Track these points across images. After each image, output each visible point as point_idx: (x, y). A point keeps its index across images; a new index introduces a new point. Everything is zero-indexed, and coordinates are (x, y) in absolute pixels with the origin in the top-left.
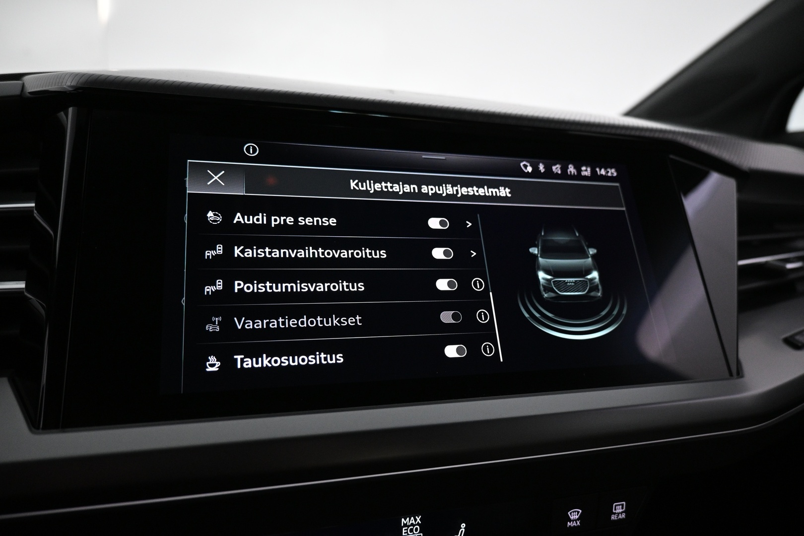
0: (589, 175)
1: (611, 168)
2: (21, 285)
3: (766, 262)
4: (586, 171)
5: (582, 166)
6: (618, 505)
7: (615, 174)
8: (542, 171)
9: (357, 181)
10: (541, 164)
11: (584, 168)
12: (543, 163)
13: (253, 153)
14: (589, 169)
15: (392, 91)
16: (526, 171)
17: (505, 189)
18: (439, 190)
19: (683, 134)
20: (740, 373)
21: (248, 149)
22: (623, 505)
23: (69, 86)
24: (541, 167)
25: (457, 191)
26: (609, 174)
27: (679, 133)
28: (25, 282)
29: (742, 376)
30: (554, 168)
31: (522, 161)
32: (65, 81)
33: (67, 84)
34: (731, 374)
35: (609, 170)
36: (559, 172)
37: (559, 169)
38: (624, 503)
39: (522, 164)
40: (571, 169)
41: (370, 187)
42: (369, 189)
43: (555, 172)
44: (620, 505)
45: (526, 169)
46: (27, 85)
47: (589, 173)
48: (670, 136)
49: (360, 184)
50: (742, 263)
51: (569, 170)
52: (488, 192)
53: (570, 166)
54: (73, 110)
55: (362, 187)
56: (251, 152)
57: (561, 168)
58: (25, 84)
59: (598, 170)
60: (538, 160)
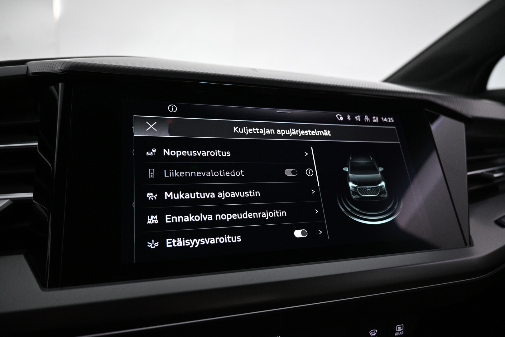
0: (377, 122)
1: (390, 118)
2: (30, 195)
3: (482, 173)
4: (376, 120)
5: (373, 116)
6: (399, 326)
7: (393, 121)
8: (349, 120)
9: (237, 127)
10: (348, 115)
11: (374, 118)
12: (350, 115)
13: (174, 111)
14: (377, 118)
16: (340, 120)
17: (327, 131)
18: (288, 132)
20: (471, 244)
21: (170, 108)
22: (402, 326)
23: (60, 70)
24: (349, 117)
25: (298, 132)
26: (389, 121)
27: (430, 95)
28: (33, 193)
29: (473, 245)
30: (356, 118)
31: (337, 114)
32: (54, 66)
33: (58, 68)
34: (466, 245)
35: (389, 118)
36: (360, 120)
37: (359, 118)
38: (403, 325)
39: (337, 116)
40: (367, 118)
41: (246, 131)
42: (245, 132)
43: (357, 120)
44: (400, 326)
45: (340, 118)
46: (30, 68)
47: (377, 121)
48: (425, 97)
49: (239, 129)
50: (469, 173)
51: (365, 119)
52: (317, 133)
53: (366, 116)
54: (61, 84)
55: (241, 131)
56: (173, 110)
57: (360, 118)
58: (29, 67)
59: (382, 118)
60: (346, 113)
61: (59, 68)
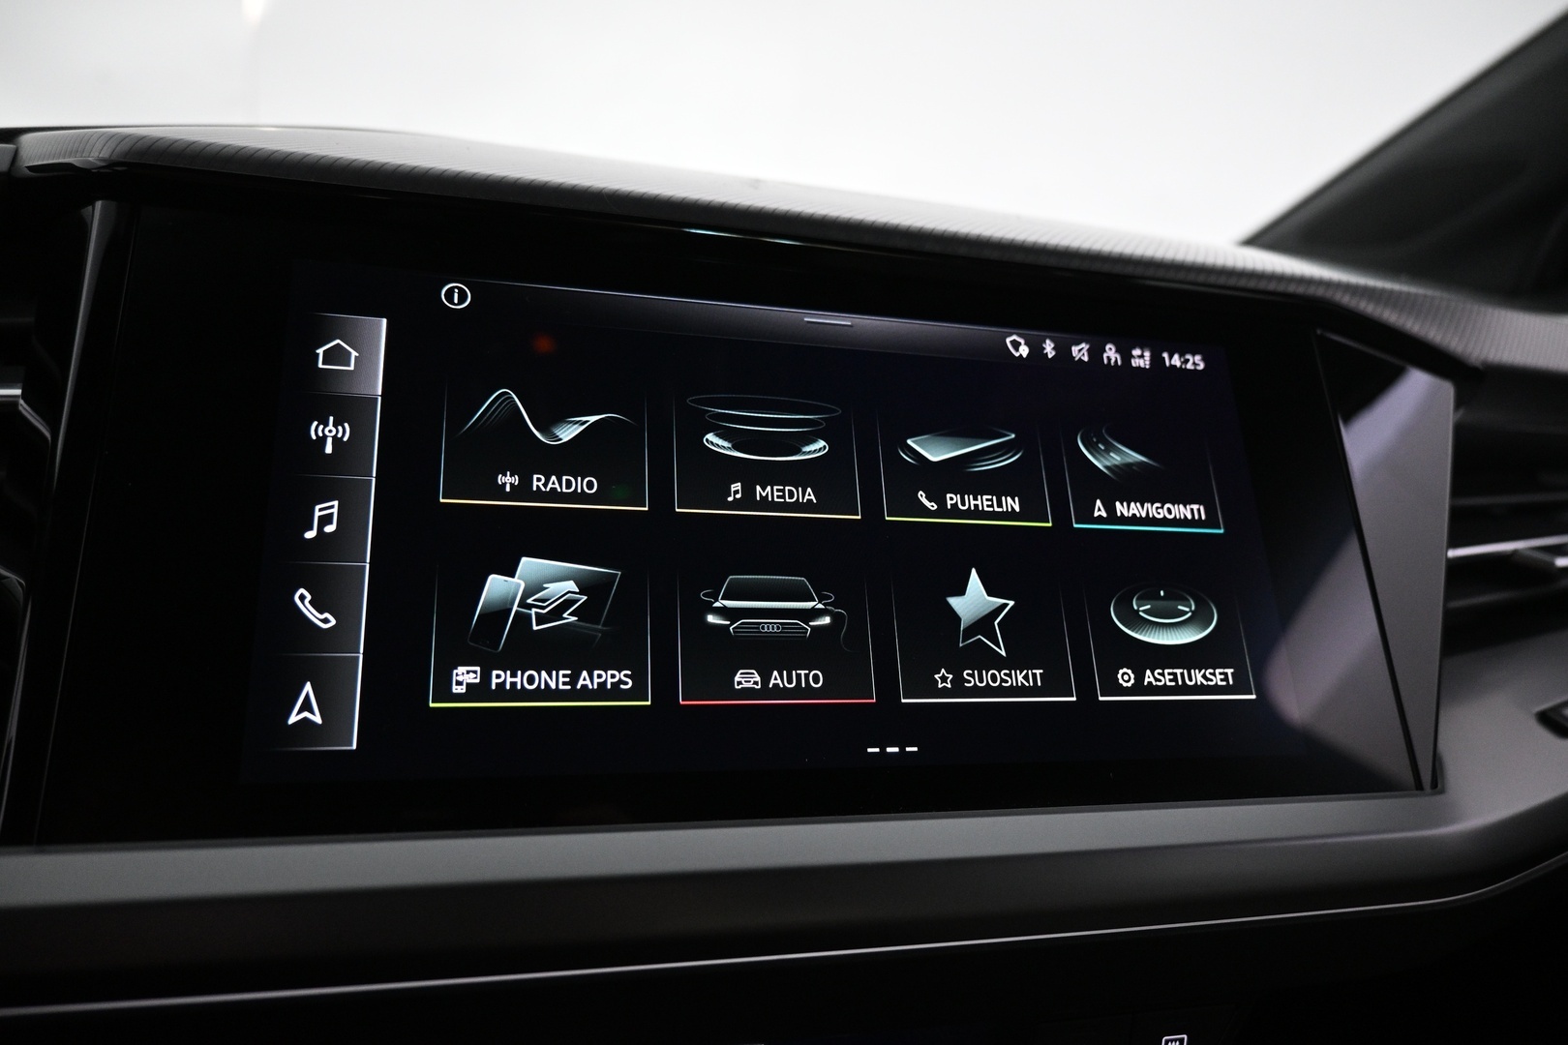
0: (1147, 367)
1: (1194, 355)
3: (1515, 552)
4: (1141, 359)
5: (1134, 348)
6: (1172, 1041)
7: (1201, 366)
8: (1050, 356)
10: (1048, 341)
11: (1136, 352)
12: (1052, 340)
13: (459, 303)
14: (1147, 354)
15: (755, 183)
16: (1017, 355)
20: (1438, 784)
21: (449, 295)
24: (1049, 348)
26: (1189, 366)
29: (1442, 792)
30: (1075, 350)
31: (1011, 334)
32: (88, 147)
33: (94, 156)
34: (1419, 785)
35: (1188, 357)
36: (1086, 359)
37: (1085, 351)
38: (1185, 1036)
39: (1008, 340)
40: (1111, 353)
43: (1077, 359)
44: (1176, 1040)
45: (1017, 350)
46: (23, 153)
47: (1148, 363)
50: (1457, 553)
51: (1105, 355)
53: (1108, 347)
56: (456, 301)
57: (1088, 350)
58: (21, 149)
59: (1165, 355)
60: (1043, 334)
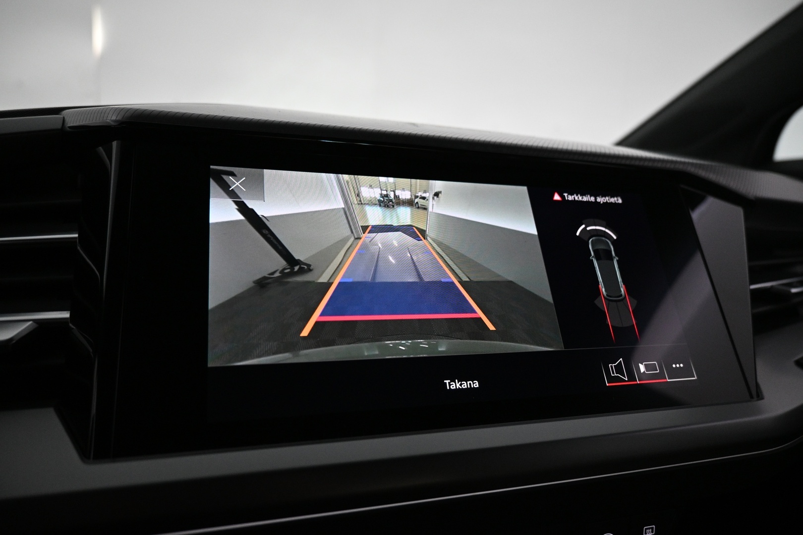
2: (66, 315)
3: (772, 287)
5: (598, 196)
6: (648, 529)
15: (414, 124)
19: (692, 164)
20: (760, 396)
22: (652, 528)
23: (115, 121)
27: (688, 163)
28: (69, 312)
29: (762, 398)
32: (106, 115)
33: (112, 118)
34: (752, 397)
38: (654, 526)
44: (650, 528)
46: (67, 119)
48: (681, 167)
50: (753, 287)
54: (116, 143)
58: (66, 117)
61: (114, 118)
